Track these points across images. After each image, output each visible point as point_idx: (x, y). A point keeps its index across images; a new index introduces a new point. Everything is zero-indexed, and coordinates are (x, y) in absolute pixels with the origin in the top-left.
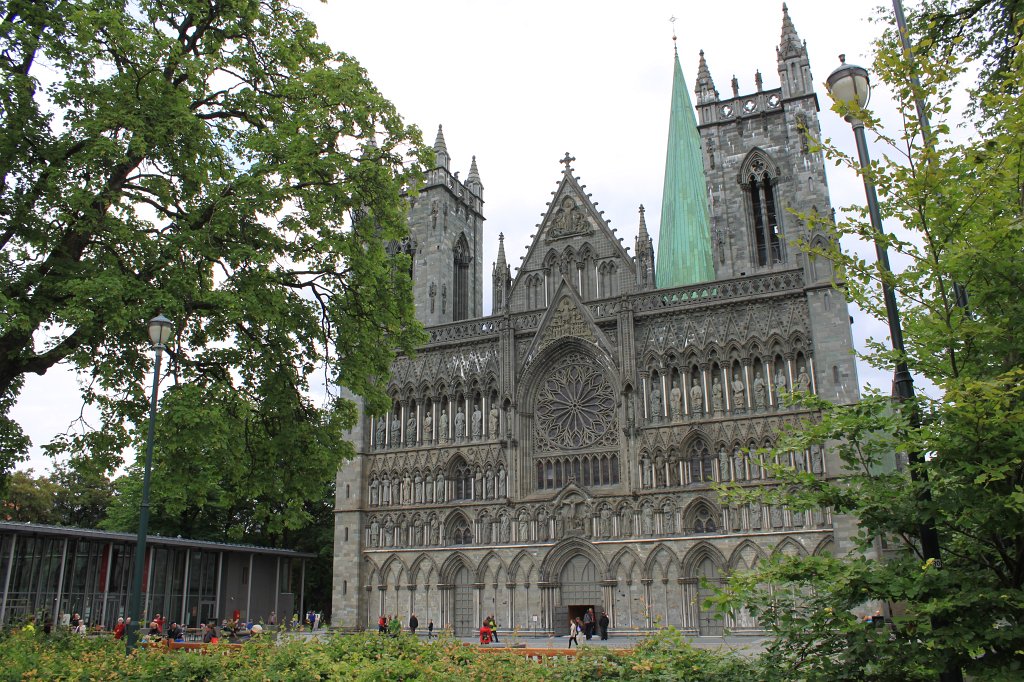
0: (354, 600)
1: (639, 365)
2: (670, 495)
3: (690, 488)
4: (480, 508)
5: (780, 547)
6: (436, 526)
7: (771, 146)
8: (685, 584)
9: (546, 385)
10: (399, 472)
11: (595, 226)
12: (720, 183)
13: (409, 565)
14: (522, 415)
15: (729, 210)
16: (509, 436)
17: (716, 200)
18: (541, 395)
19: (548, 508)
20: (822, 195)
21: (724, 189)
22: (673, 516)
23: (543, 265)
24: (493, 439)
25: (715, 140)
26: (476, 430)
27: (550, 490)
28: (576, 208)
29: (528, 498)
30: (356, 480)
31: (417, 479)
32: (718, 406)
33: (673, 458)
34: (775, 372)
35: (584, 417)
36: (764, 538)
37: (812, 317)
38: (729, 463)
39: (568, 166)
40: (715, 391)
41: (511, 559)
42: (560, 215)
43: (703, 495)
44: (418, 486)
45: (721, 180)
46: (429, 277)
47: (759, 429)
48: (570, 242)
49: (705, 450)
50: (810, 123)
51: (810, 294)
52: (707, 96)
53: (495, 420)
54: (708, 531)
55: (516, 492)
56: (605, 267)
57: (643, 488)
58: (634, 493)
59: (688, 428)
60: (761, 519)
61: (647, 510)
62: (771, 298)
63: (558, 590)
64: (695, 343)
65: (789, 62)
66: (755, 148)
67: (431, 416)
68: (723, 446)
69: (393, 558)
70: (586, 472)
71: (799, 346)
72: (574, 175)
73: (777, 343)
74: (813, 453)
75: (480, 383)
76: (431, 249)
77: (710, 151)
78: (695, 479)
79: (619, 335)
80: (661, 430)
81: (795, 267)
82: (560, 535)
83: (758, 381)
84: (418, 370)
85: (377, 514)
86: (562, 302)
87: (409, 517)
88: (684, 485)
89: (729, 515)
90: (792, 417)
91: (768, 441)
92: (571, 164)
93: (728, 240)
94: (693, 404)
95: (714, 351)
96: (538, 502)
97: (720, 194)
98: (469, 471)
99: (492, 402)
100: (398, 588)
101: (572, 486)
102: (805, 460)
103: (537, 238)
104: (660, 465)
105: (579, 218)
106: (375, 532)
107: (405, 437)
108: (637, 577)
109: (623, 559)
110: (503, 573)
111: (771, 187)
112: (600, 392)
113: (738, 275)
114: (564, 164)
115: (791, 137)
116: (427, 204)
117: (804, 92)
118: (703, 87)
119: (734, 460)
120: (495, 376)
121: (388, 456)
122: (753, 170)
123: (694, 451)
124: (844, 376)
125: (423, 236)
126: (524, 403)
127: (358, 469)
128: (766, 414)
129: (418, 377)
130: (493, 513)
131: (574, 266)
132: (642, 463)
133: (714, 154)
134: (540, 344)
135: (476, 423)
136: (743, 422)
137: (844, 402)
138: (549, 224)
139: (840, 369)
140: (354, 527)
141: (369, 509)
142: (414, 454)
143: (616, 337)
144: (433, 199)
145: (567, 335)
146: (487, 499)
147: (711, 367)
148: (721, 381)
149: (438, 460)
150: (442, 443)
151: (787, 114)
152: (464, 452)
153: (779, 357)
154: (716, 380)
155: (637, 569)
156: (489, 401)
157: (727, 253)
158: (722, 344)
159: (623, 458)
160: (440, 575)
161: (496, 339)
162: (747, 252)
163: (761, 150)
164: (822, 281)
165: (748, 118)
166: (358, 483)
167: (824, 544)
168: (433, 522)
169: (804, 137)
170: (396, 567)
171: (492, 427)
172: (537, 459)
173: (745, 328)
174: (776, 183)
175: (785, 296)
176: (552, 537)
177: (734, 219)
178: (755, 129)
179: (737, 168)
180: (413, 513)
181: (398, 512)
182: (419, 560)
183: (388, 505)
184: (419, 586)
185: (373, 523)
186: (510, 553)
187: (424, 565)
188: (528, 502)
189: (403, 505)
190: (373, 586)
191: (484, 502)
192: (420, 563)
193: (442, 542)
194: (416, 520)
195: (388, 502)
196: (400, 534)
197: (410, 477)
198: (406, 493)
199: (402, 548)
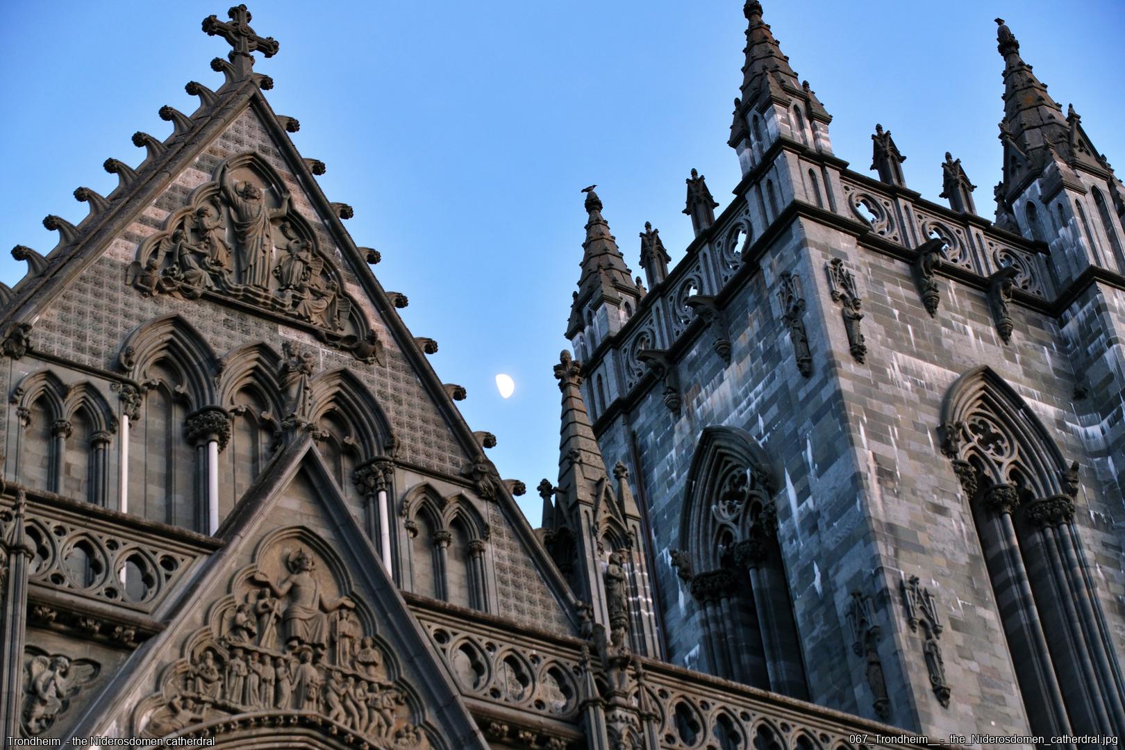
17: (884, 471)
21: (905, 447)
25: (856, 277)
39: (242, 58)
48: (263, 336)
52: (807, 134)
65: (1083, 178)
86: (276, 555)
93: (948, 627)
97: (897, 456)
122: (972, 437)
163: (1010, 391)
174: (1060, 511)
177: (951, 565)
178: (972, 317)
179: (932, 403)
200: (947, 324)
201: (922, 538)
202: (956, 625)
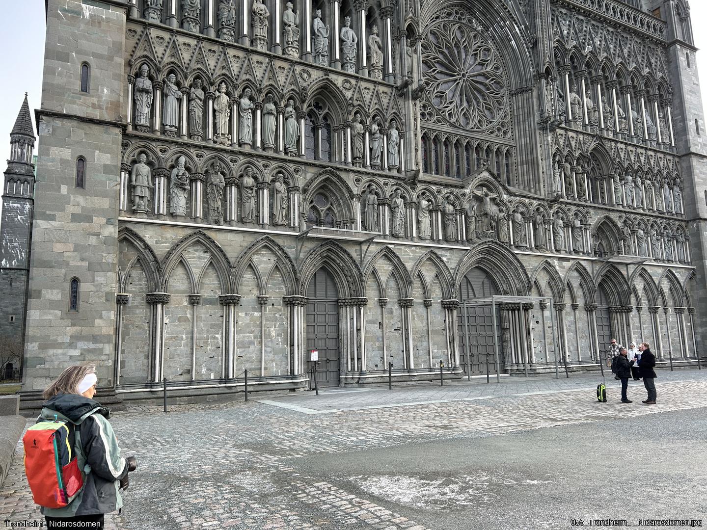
2: (581, 209)
3: (597, 204)
19: (456, 198)
24: (379, 77)
26: (351, 55)
32: (611, 125)
35: (474, 94)
36: (652, 268)
41: (412, 262)
43: (607, 213)
51: (678, 46)
53: (378, 51)
55: (417, 165)
58: (556, 198)
59: (592, 139)
62: (648, 37)
68: (617, 168)
80: (570, 133)
88: (589, 201)
90: (662, 156)
96: (447, 186)
100: (194, 301)
101: (486, 174)
112: (489, 69)
121: (182, 38)
124: (701, 130)
127: (116, 36)
130: (384, 190)
136: (631, 148)
140: (105, 159)
141: (131, 131)
142: (241, 54)
150: (294, 53)
166: (117, 66)
167: (687, 279)
171: (377, 60)
172: (423, 128)
180: (241, 162)
181: (208, 154)
182: (255, 249)
183: (179, 134)
184: (244, 300)
185: (134, 162)
186: (411, 254)
187: (261, 262)
188: (435, 184)
189: (215, 142)
190: (130, 295)
191: (369, 170)
192: (254, 254)
193: (300, 224)
194: (241, 176)
195: (179, 128)
196: (205, 194)
197: (227, 94)
198: (223, 120)
199: (217, 222)
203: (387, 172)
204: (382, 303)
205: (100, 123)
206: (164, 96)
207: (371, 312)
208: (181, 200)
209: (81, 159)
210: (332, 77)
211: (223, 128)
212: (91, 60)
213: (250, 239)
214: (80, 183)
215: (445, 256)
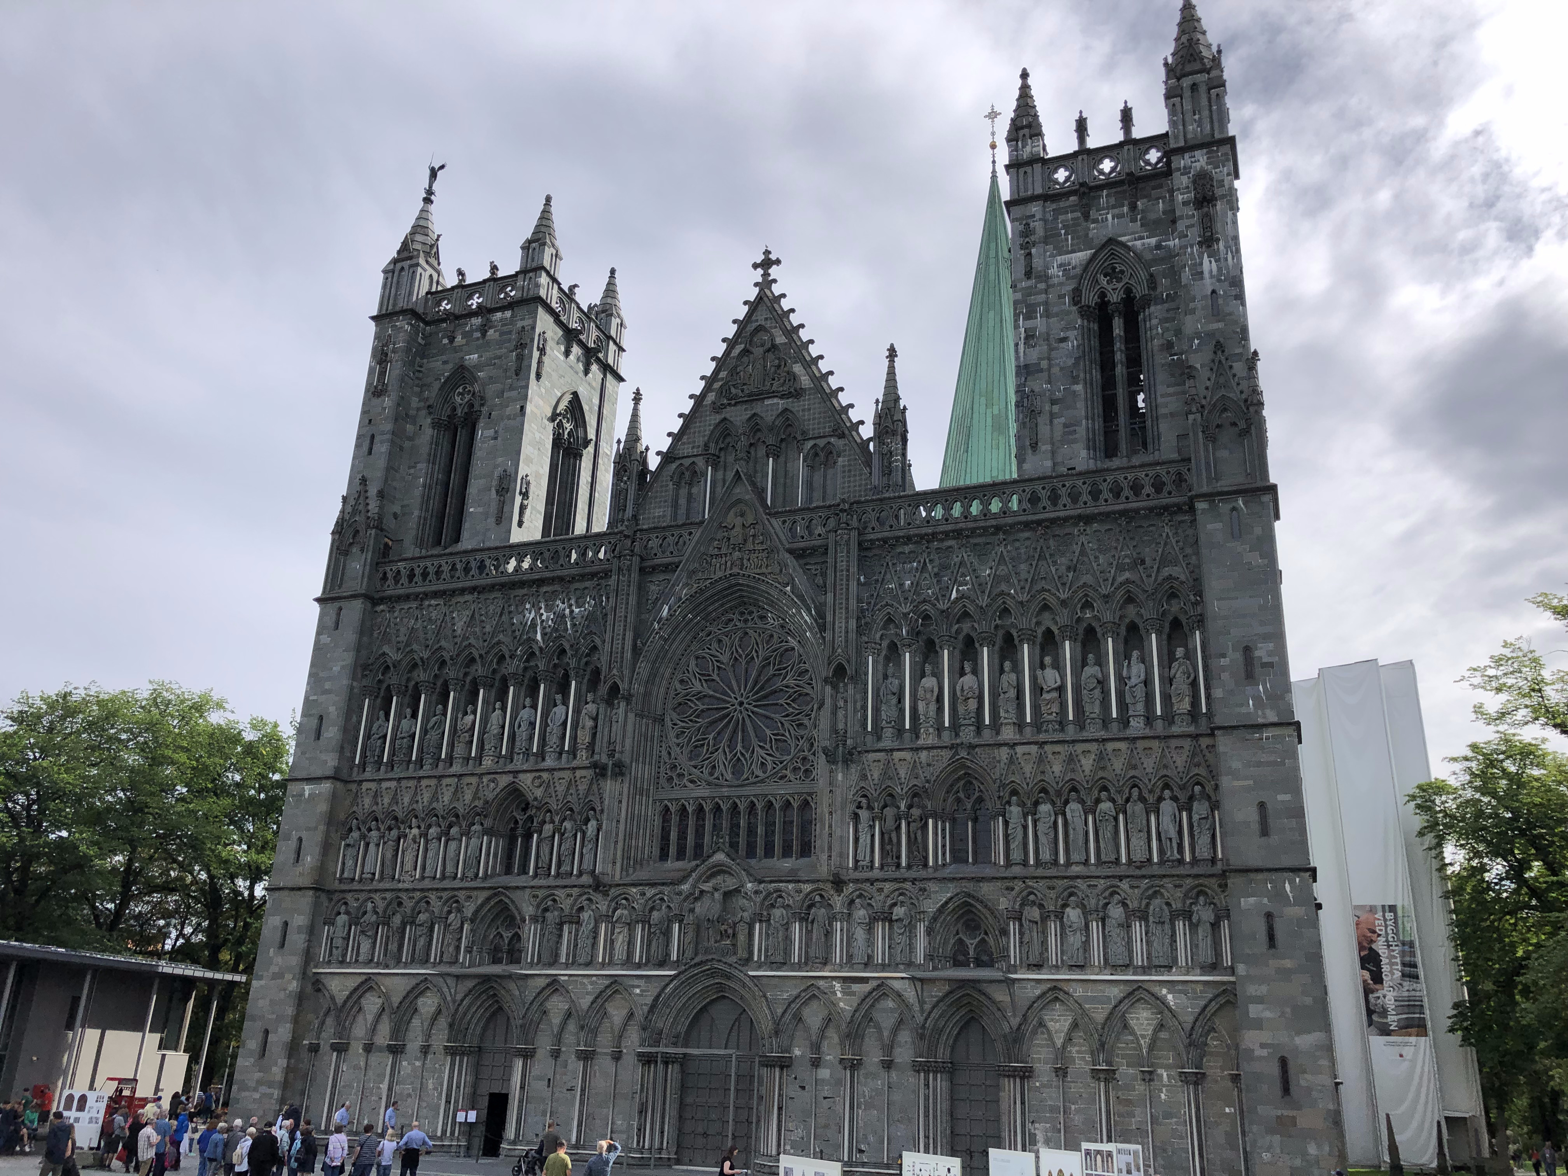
0: (277, 1072)
1: (861, 630)
2: (908, 885)
3: (947, 872)
4: (541, 893)
5: (1123, 1007)
6: (456, 925)
7: (1142, 238)
8: (927, 1073)
9: (693, 663)
10: (400, 815)
11: (805, 381)
12: (1039, 304)
13: (396, 1000)
14: (640, 715)
15: (1054, 354)
16: (611, 755)
17: (1030, 336)
18: (682, 682)
19: (671, 900)
20: (1236, 322)
21: (1047, 315)
22: (911, 929)
23: (706, 445)
24: (583, 757)
25: (1038, 226)
26: (553, 740)
27: (680, 864)
28: (774, 347)
29: (634, 877)
30: (316, 828)
31: (433, 831)
32: (1007, 715)
33: (916, 812)
34: (1123, 656)
35: (756, 728)
36: (1090, 985)
37: (1204, 551)
38: (1025, 828)
39: (766, 275)
40: (1005, 685)
41: (590, 998)
42: (745, 360)
43: (969, 887)
44: (433, 845)
45: (1042, 298)
46: (500, 460)
47: (1087, 763)
48: (758, 408)
49: (980, 800)
50: (1218, 192)
51: (1201, 506)
52: (1028, 149)
53: (589, 723)
54: (979, 964)
55: (614, 863)
56: (816, 455)
57: (856, 867)
58: (836, 875)
59: (947, 754)
60: (1086, 945)
61: (861, 914)
62: (1123, 513)
63: (677, 1067)
64: (972, 594)
65: (1186, 82)
66: (1111, 241)
67: (474, 712)
68: (1014, 793)
69: (367, 985)
70: (751, 831)
71: (1175, 608)
72: (777, 290)
73: (1130, 599)
74: (1195, 817)
75: (569, 653)
76: (508, 411)
77: (1026, 246)
78: (958, 856)
79: (830, 572)
80: (897, 755)
81: (1175, 456)
82: (689, 954)
83: (1091, 670)
84: (459, 627)
85: (349, 897)
86: (732, 513)
87: (409, 904)
88: (936, 867)
89: (1021, 934)
90: (1155, 744)
91: (1105, 788)
92: (774, 271)
93: (1047, 407)
94: (961, 709)
95: (1006, 611)
96: (653, 885)
97: (1039, 323)
98: (531, 819)
99: (588, 691)
100: (369, 1048)
101: (720, 857)
102: (1180, 833)
103: (699, 400)
104: (890, 823)
105: (779, 366)
106: (341, 933)
107: (421, 749)
108: (831, 1055)
109: (806, 1012)
110: (572, 1026)
111: (1138, 314)
112: (790, 680)
113: (1063, 470)
114: (760, 271)
115: (1181, 217)
116: (510, 332)
117: (1213, 135)
118: (1021, 133)
119: (1035, 822)
120: (598, 641)
121: (385, 785)
122: (1103, 281)
123: (959, 800)
124: (1265, 665)
125: (499, 386)
126: (647, 694)
127: (323, 807)
128: (1103, 734)
129: (458, 640)
130: (566, 905)
131: (762, 451)
132: (856, 817)
133: (1033, 251)
134: (687, 584)
135: (554, 728)
136: (1058, 748)
137: (1264, 716)
138: (723, 374)
139: (1257, 653)
140: (300, 920)
141: (336, 885)
142: (433, 782)
143: (824, 575)
144: (520, 324)
145: (736, 570)
146: (558, 875)
147: (999, 641)
148: (1017, 669)
149: (475, 797)
150: (488, 762)
151: (1176, 175)
152: (526, 781)
153: (1133, 628)
154: (1007, 665)
155: (833, 1036)
156: (584, 687)
157: (1044, 429)
158: (1024, 597)
159: (822, 808)
160: (451, 1026)
161: (607, 574)
162: (1081, 431)
163: (1123, 245)
164: (1224, 485)
165: (1100, 187)
166: (319, 836)
167: (1214, 1006)
168: (452, 916)
169: (1207, 215)
170: (372, 1004)
171: (584, 737)
172: (661, 801)
173: (1069, 569)
174: (1147, 301)
175: (1151, 509)
176: (674, 957)
177: (1062, 369)
178: (1114, 207)
179: (1073, 277)
180: (417, 898)
181: (388, 895)
182: (416, 992)
183: (372, 880)
184: (409, 1047)
185: (339, 913)
186: (590, 987)
187: (424, 1004)
188: (634, 885)
189: (399, 881)
190: (322, 1043)
191: (551, 882)
192: (416, 997)
193: (465, 958)
194: (420, 912)
195: (374, 874)
196: (388, 937)
197: (419, 827)
198: (409, 858)
199: (387, 967)
200: (1095, 221)
201: (1044, 364)
202: (1053, 402)
203: (573, 880)
204: (556, 1054)
205: (300, 889)
206: (367, 845)
207: (542, 1065)
208: (365, 946)
209: (286, 924)
210: (521, 776)
211: (408, 866)
212: (304, 835)
213: (414, 982)
214: (282, 945)
215: (638, 987)
